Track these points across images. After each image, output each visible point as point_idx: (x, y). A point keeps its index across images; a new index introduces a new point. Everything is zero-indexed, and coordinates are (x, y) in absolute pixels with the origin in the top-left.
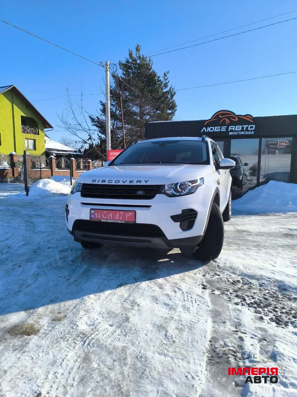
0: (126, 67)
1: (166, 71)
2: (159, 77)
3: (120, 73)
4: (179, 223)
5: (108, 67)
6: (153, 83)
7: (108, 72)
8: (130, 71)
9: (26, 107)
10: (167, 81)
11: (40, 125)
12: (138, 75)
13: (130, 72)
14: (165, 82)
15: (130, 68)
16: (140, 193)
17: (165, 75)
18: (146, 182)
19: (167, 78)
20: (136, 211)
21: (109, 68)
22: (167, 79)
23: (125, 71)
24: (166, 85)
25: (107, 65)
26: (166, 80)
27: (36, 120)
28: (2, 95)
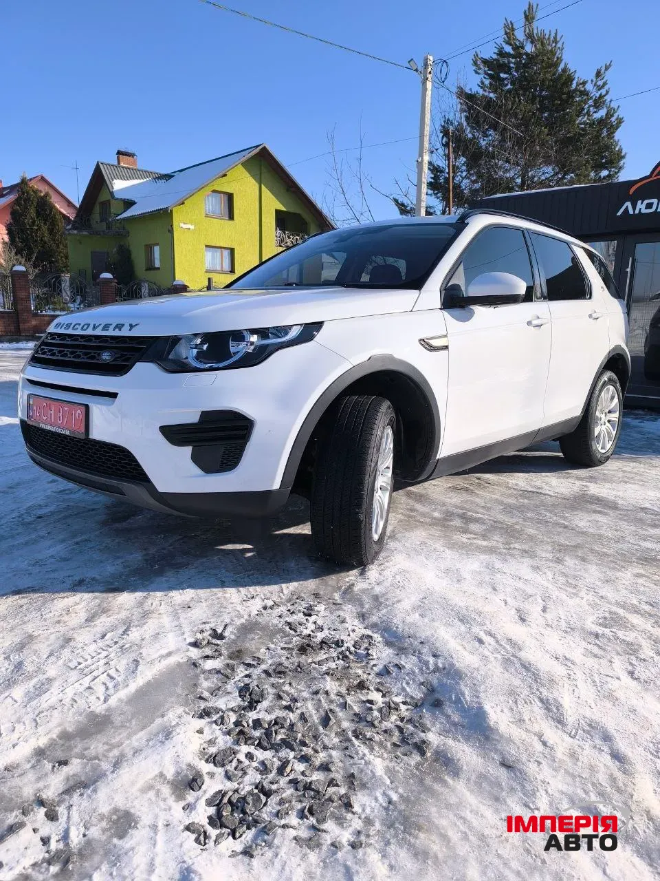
0: (494, 67)
1: (600, 64)
2: (584, 83)
3: (474, 82)
4: (191, 448)
5: (429, 70)
6: (561, 100)
7: (429, 85)
8: (502, 75)
9: (288, 190)
10: (603, 91)
11: (313, 229)
12: (524, 84)
13: (506, 78)
14: (598, 95)
15: (505, 68)
16: (106, 356)
17: (598, 74)
18: (131, 326)
19: (605, 84)
20: (90, 404)
21: (430, 73)
22: (603, 86)
23: (491, 77)
24: (599, 103)
25: (426, 65)
26: (599, 90)
28: (240, 166)
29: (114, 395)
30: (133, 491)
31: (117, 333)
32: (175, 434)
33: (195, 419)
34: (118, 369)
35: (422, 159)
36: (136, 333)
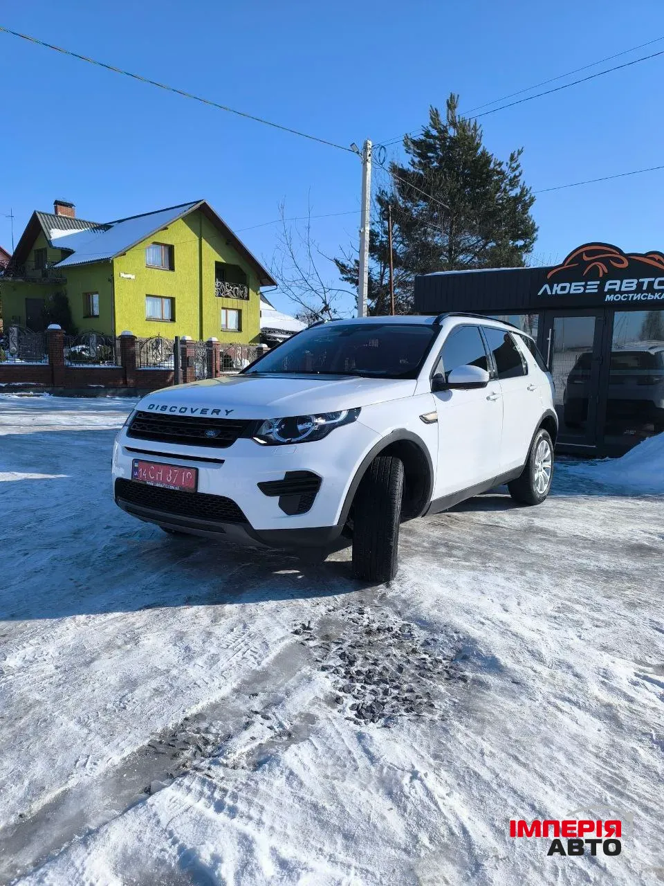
0: (422, 147)
1: (515, 149)
2: (500, 164)
3: (406, 160)
4: (277, 498)
5: (369, 153)
6: (481, 178)
7: (369, 165)
8: (430, 154)
9: (227, 244)
10: (517, 173)
11: (252, 279)
12: (448, 162)
13: (433, 157)
14: (512, 175)
15: (431, 148)
16: (211, 434)
17: (512, 158)
18: (227, 412)
19: (518, 166)
20: (199, 468)
21: (370, 155)
22: (516, 169)
23: (419, 155)
24: (513, 182)
25: (366, 148)
26: (514, 171)
27: (245, 268)
28: (180, 220)
29: (222, 462)
30: (232, 529)
31: (215, 416)
32: (268, 488)
33: (281, 477)
34: (224, 443)
35: (364, 229)
36: (231, 417)
